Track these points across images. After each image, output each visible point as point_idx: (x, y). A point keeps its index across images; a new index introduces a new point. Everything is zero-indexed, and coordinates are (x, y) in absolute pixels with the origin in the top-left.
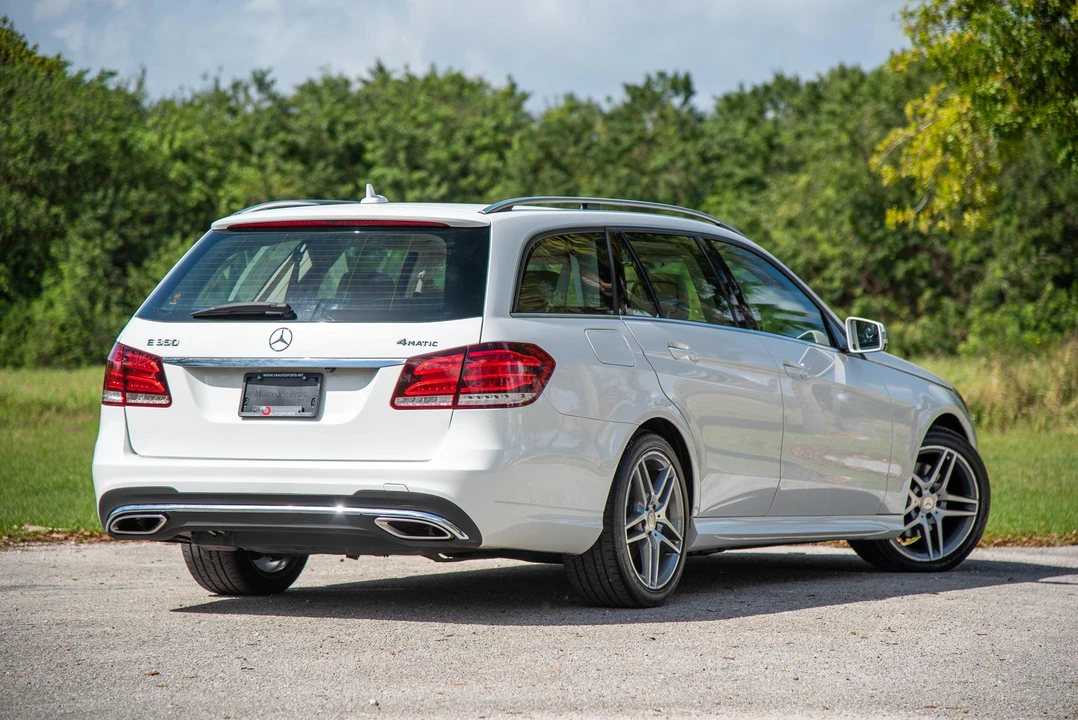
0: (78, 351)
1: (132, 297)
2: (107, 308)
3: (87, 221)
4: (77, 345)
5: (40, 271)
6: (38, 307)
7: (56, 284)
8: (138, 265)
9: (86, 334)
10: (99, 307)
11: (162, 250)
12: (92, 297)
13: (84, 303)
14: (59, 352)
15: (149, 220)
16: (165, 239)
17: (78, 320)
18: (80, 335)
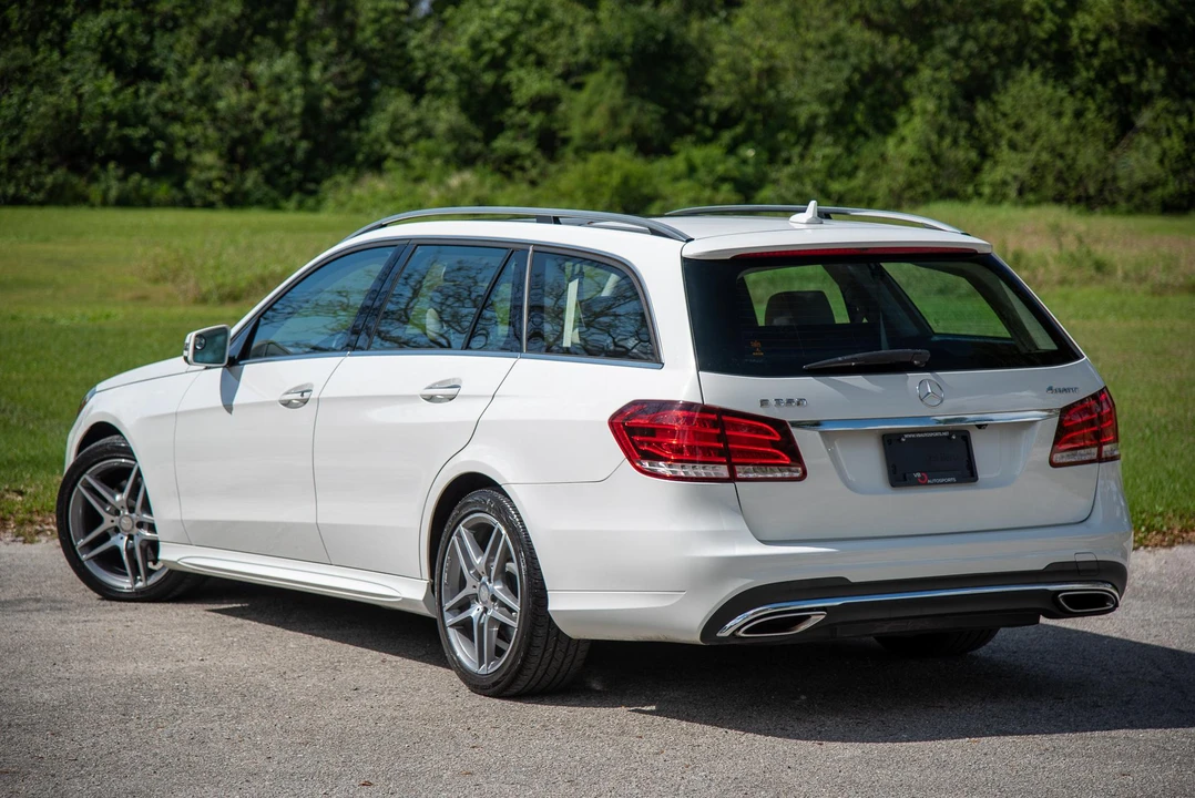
0: (928, 186)
1: (980, 131)
2: (955, 142)
3: (938, 54)
4: (926, 178)
5: (895, 107)
6: (891, 142)
7: (907, 121)
8: (986, 97)
9: (934, 169)
10: (947, 141)
11: (1009, 83)
12: (941, 131)
13: (934, 138)
14: (910, 185)
15: (999, 51)
16: (1014, 70)
17: (926, 155)
18: (929, 170)
